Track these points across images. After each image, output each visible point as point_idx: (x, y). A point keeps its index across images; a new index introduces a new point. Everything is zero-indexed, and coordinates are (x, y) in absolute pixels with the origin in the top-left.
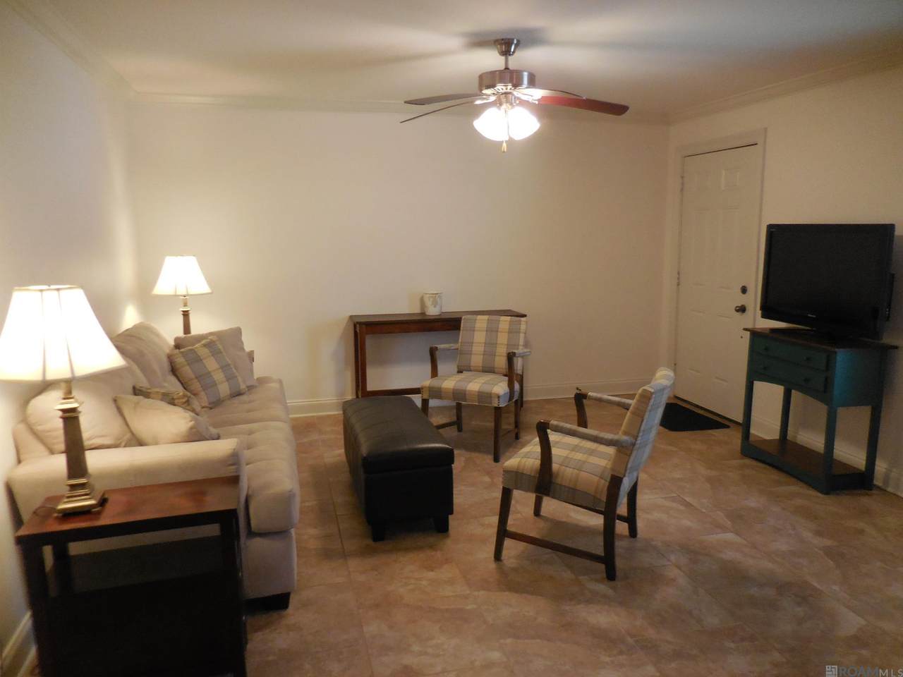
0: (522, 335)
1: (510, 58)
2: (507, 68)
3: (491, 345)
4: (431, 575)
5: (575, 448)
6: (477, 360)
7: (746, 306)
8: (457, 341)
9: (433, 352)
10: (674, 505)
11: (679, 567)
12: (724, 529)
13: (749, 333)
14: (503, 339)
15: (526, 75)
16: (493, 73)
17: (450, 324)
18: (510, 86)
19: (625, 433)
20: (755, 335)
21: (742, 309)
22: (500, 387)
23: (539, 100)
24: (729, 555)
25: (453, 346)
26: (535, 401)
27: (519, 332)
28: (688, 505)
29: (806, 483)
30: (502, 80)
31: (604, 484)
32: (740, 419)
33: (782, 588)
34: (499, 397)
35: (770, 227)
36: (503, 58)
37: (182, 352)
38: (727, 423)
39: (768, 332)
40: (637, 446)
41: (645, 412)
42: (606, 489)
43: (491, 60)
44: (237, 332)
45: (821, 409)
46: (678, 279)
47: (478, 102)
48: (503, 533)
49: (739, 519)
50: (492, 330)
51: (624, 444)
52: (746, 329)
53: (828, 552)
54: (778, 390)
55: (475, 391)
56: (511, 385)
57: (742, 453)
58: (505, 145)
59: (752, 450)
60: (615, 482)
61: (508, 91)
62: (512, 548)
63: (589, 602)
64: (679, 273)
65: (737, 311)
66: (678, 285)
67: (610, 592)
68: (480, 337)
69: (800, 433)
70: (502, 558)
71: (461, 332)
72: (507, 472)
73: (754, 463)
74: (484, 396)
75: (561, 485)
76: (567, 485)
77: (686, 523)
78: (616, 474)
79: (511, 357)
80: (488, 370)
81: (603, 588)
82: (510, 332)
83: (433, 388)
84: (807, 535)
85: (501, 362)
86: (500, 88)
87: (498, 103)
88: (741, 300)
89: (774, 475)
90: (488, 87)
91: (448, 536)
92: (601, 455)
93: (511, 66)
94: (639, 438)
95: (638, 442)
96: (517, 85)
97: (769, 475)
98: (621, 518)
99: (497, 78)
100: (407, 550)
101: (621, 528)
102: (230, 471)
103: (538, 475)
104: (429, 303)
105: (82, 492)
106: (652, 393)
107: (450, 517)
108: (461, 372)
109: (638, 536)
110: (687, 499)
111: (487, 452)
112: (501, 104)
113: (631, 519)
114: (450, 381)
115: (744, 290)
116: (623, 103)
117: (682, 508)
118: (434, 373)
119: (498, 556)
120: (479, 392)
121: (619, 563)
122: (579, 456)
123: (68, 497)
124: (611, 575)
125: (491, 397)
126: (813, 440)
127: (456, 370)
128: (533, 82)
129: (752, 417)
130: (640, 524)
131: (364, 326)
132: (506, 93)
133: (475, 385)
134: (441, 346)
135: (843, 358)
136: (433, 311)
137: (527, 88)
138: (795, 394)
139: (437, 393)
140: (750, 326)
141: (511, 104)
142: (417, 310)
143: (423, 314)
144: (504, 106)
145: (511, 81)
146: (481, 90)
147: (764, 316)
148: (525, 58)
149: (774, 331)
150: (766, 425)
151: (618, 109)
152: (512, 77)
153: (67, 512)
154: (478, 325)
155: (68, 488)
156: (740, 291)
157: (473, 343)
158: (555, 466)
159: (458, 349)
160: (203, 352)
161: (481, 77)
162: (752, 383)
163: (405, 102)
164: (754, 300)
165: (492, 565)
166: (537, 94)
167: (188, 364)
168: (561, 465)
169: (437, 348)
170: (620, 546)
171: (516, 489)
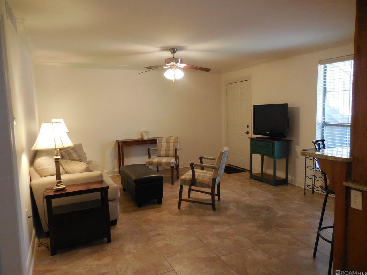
0: (178, 143)
1: (174, 54)
2: (173, 58)
3: (168, 147)
4: (159, 214)
5: (201, 173)
6: (163, 153)
7: (249, 131)
8: (156, 147)
9: (149, 150)
10: (230, 192)
11: (233, 206)
12: (246, 196)
13: (250, 139)
14: (172, 145)
15: (179, 59)
16: (170, 59)
17: (154, 142)
18: (175, 63)
19: (216, 165)
20: (252, 139)
21: (247, 133)
22: (173, 160)
23: (184, 67)
24: (248, 202)
25: (155, 148)
26: (182, 168)
27: (177, 142)
28: (235, 192)
29: (269, 184)
30: (172, 61)
31: (211, 181)
32: (249, 169)
33: (262, 208)
34: (173, 163)
35: (254, 106)
36: (172, 54)
37: (64, 151)
38: (245, 170)
39: (255, 138)
40: (220, 168)
41: (222, 158)
42: (211, 182)
43: (168, 54)
44: (81, 145)
45: (272, 160)
46: (227, 124)
47: (165, 68)
48: (181, 200)
49: (250, 194)
50: (168, 142)
51: (217, 168)
52: (249, 138)
53: (275, 199)
54: (260, 156)
55: (165, 162)
56: (176, 159)
57: (250, 178)
58: (174, 81)
59: (253, 177)
60: (214, 180)
61: (175, 64)
62: (184, 205)
63: (208, 216)
64: (227, 123)
65: (246, 133)
66: (227, 126)
67: (214, 213)
68: (164, 145)
69: (267, 170)
70: (181, 208)
71: (157, 144)
72: (182, 180)
73: (254, 180)
74: (168, 164)
75: (198, 182)
76: (200, 182)
77: (235, 196)
78: (214, 177)
79: (176, 150)
80: (167, 156)
81: (212, 212)
82: (174, 142)
83: (150, 162)
84: (270, 196)
85: (172, 152)
86: (172, 63)
87: (171, 68)
88: (247, 130)
89: (260, 183)
90: (168, 63)
91: (162, 204)
92: (209, 174)
93: (175, 57)
94: (220, 166)
95: (220, 167)
96: (177, 62)
97: (258, 183)
98: (216, 195)
99: (171, 61)
100: (149, 209)
101: (216, 198)
102: (100, 180)
103: (191, 180)
104: (144, 134)
105: (60, 184)
106: (223, 152)
107: (162, 198)
108: (158, 157)
109: (221, 200)
110: (234, 190)
111: (169, 183)
112: (172, 68)
113: (218, 195)
114: (155, 160)
115: (248, 127)
116: (208, 68)
117: (233, 192)
118: (149, 157)
119: (179, 207)
120: (166, 162)
121: (216, 207)
122: (202, 174)
123: (57, 186)
124: (214, 209)
125: (170, 163)
126: (270, 172)
127: (156, 156)
128: (182, 62)
129: (252, 168)
130: (221, 197)
131: (122, 143)
132: (173, 65)
133: (164, 160)
134: (151, 148)
135: (277, 144)
136: (146, 137)
137: (180, 63)
138: (265, 156)
139: (151, 163)
140: (250, 137)
141: (175, 68)
142: (140, 138)
143: (143, 139)
144: (173, 69)
145: (175, 61)
146: (166, 64)
147: (254, 134)
148: (179, 54)
149: (257, 138)
150: (257, 169)
151: (208, 70)
152: (175, 60)
153: (57, 190)
154: (163, 141)
155: (56, 183)
156: (246, 127)
157: (161, 147)
158: (196, 177)
159: (156, 149)
160: (71, 151)
161: (166, 60)
162: (252, 155)
163: (144, 68)
164: (251, 129)
165: (178, 210)
166: (183, 65)
167: (67, 155)
168: (198, 176)
169: (150, 149)
170: (216, 203)
171: (184, 185)
